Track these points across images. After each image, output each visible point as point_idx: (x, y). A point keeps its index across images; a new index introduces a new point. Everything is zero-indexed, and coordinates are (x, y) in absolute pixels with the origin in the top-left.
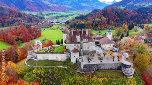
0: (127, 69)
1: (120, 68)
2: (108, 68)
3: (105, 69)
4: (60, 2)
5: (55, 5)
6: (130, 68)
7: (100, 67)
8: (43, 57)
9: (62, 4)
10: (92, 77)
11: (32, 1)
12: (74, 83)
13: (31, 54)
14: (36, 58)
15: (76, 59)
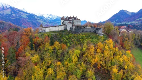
0: (99, 31)
1: (95, 32)
2: (88, 31)
3: (87, 32)
5: (49, 24)
7: (84, 30)
8: (50, 30)
9: (55, 23)
10: (79, 34)
11: (28, 20)
12: (69, 38)
13: (41, 29)
14: (45, 31)
15: (70, 27)
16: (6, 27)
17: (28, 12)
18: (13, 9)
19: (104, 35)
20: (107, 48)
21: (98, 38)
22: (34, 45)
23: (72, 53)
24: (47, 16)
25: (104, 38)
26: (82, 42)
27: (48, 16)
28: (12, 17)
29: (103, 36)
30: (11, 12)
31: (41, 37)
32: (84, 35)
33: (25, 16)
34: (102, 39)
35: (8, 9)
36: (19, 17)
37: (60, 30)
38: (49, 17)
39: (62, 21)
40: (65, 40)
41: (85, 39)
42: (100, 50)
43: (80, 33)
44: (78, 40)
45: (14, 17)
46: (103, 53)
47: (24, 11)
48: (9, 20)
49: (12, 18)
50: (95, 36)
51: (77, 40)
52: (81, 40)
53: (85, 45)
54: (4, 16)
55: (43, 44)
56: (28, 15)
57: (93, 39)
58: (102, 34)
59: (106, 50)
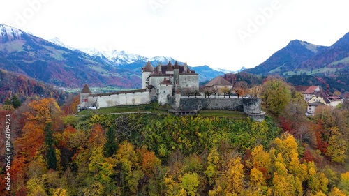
0: (252, 107)
1: (240, 108)
2: (220, 106)
3: (216, 109)
4: (129, 70)
5: (117, 75)
6: (256, 104)
7: (207, 104)
8: (109, 102)
9: (133, 73)
10: (194, 118)
11: (66, 66)
12: (164, 129)
13: (86, 100)
14: (94, 105)
15: (168, 96)
16: (8, 83)
17: (66, 47)
18: (30, 38)
19: (266, 118)
20: (281, 165)
21: (250, 128)
22: (57, 151)
23: (174, 183)
24: (114, 54)
25: (267, 128)
26: (202, 141)
27: (115, 57)
28: (26, 59)
29: (262, 120)
30: (23, 46)
31: (82, 125)
32: (207, 120)
33: (58, 56)
34: (262, 130)
35: (15, 38)
36: (43, 57)
37: (138, 102)
38: (117, 58)
39: (145, 75)
40: (154, 133)
41: (212, 132)
42: (261, 173)
43: (198, 112)
44: (192, 135)
45: (31, 59)
46: (269, 182)
47: (57, 43)
48: (20, 66)
49: (26, 62)
50: (241, 121)
51: (188, 135)
52: (200, 134)
53: (214, 154)
54: (6, 56)
55: (86, 147)
56: (66, 53)
57: (235, 130)
58: (261, 116)
59: (279, 174)
